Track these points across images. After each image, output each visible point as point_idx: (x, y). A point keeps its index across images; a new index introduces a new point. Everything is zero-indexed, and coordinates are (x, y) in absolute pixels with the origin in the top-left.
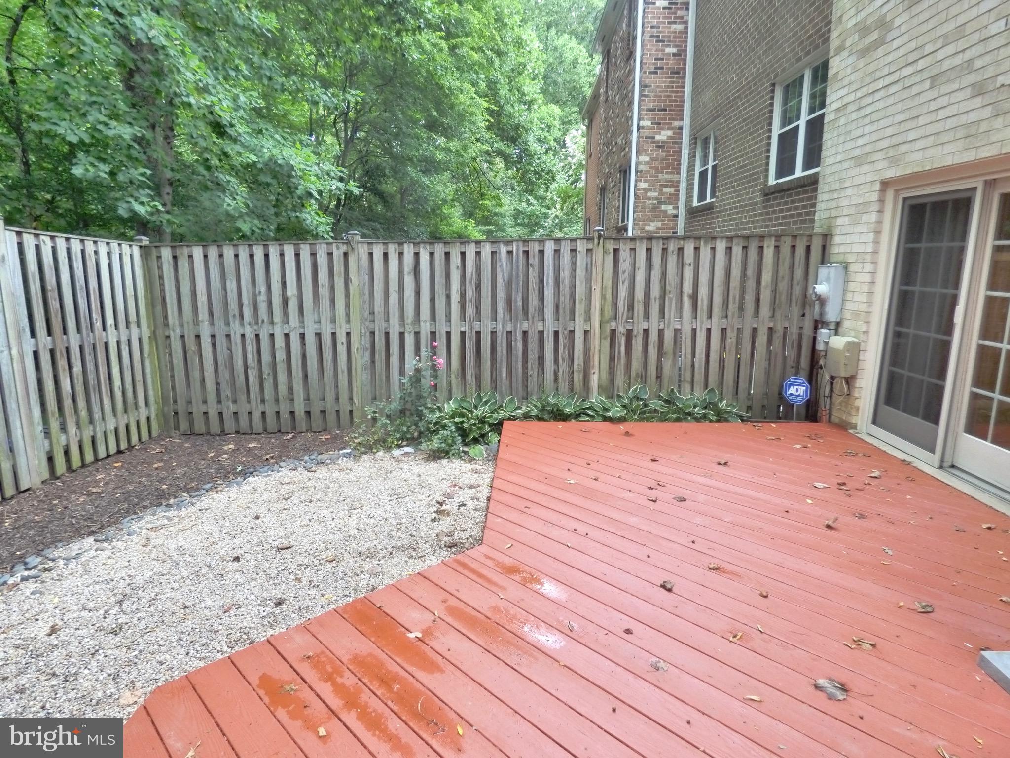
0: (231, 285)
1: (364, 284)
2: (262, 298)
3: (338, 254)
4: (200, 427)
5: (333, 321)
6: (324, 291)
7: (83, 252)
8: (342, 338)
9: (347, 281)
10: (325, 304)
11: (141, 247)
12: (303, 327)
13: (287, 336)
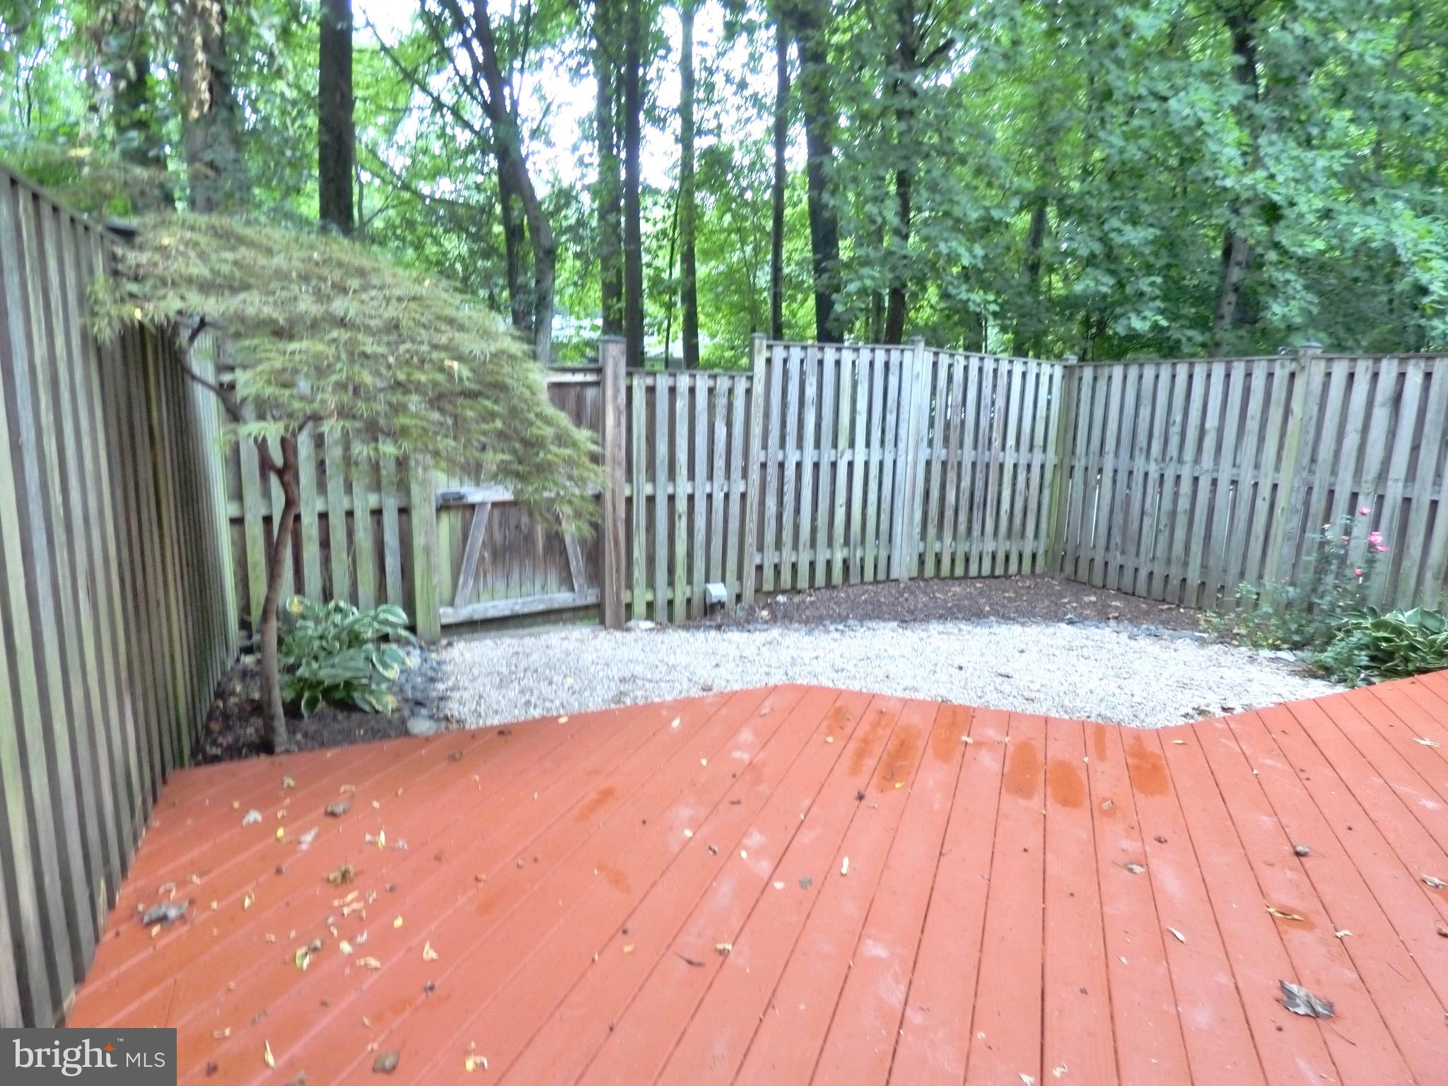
0: (1145, 412)
1: (1311, 418)
2: (1175, 430)
3: (1281, 374)
4: (1083, 574)
5: (1257, 466)
6: (1252, 425)
7: (995, 371)
8: (1265, 491)
9: (1287, 411)
10: (1250, 441)
11: (1065, 367)
12: (1217, 471)
13: (1196, 480)
